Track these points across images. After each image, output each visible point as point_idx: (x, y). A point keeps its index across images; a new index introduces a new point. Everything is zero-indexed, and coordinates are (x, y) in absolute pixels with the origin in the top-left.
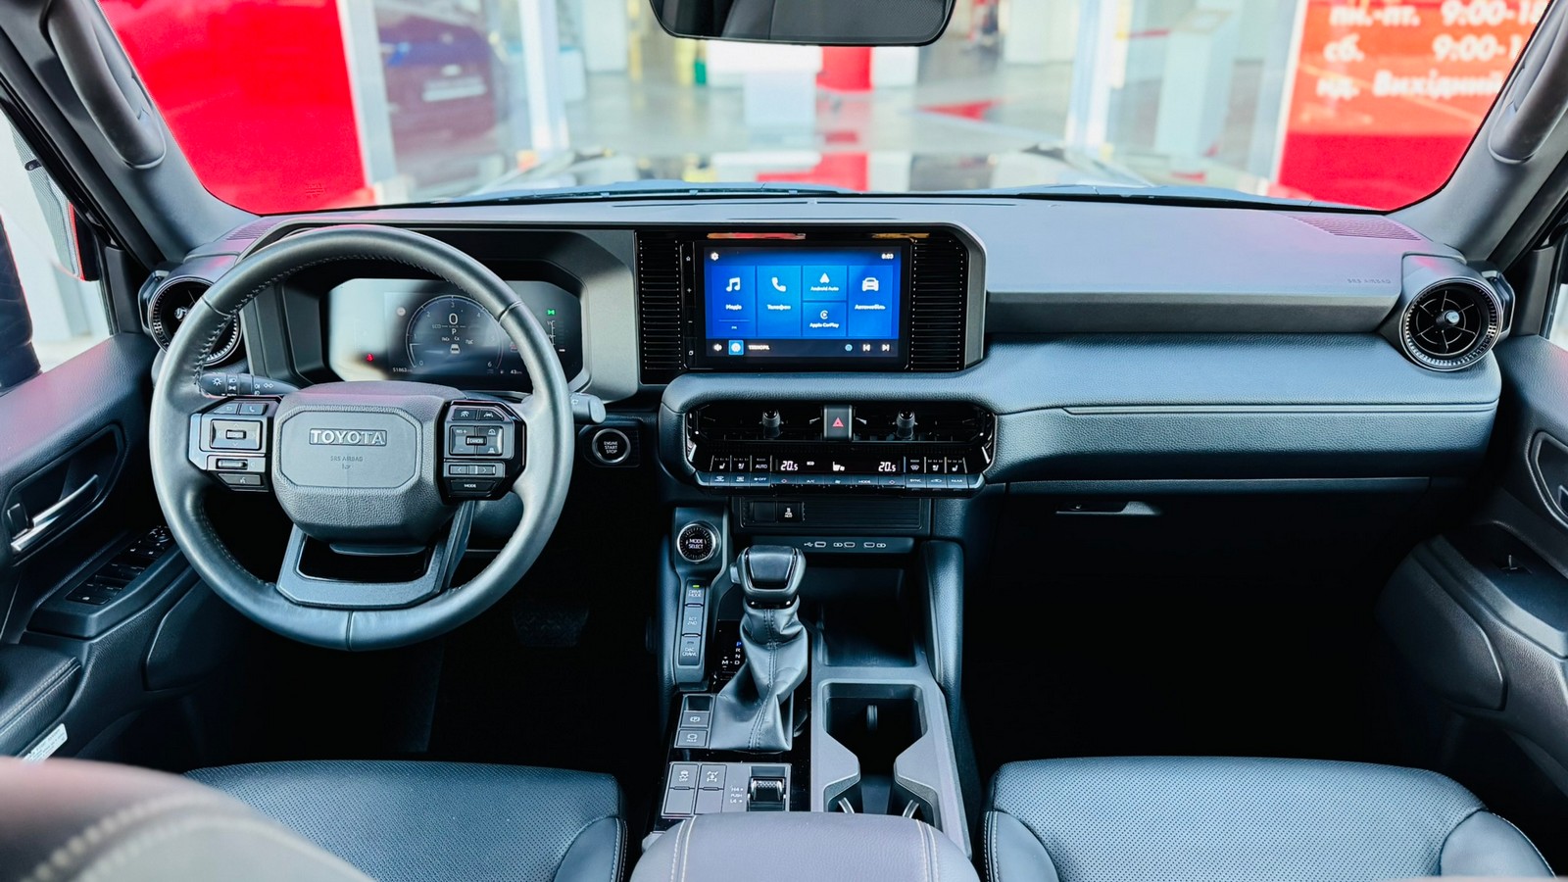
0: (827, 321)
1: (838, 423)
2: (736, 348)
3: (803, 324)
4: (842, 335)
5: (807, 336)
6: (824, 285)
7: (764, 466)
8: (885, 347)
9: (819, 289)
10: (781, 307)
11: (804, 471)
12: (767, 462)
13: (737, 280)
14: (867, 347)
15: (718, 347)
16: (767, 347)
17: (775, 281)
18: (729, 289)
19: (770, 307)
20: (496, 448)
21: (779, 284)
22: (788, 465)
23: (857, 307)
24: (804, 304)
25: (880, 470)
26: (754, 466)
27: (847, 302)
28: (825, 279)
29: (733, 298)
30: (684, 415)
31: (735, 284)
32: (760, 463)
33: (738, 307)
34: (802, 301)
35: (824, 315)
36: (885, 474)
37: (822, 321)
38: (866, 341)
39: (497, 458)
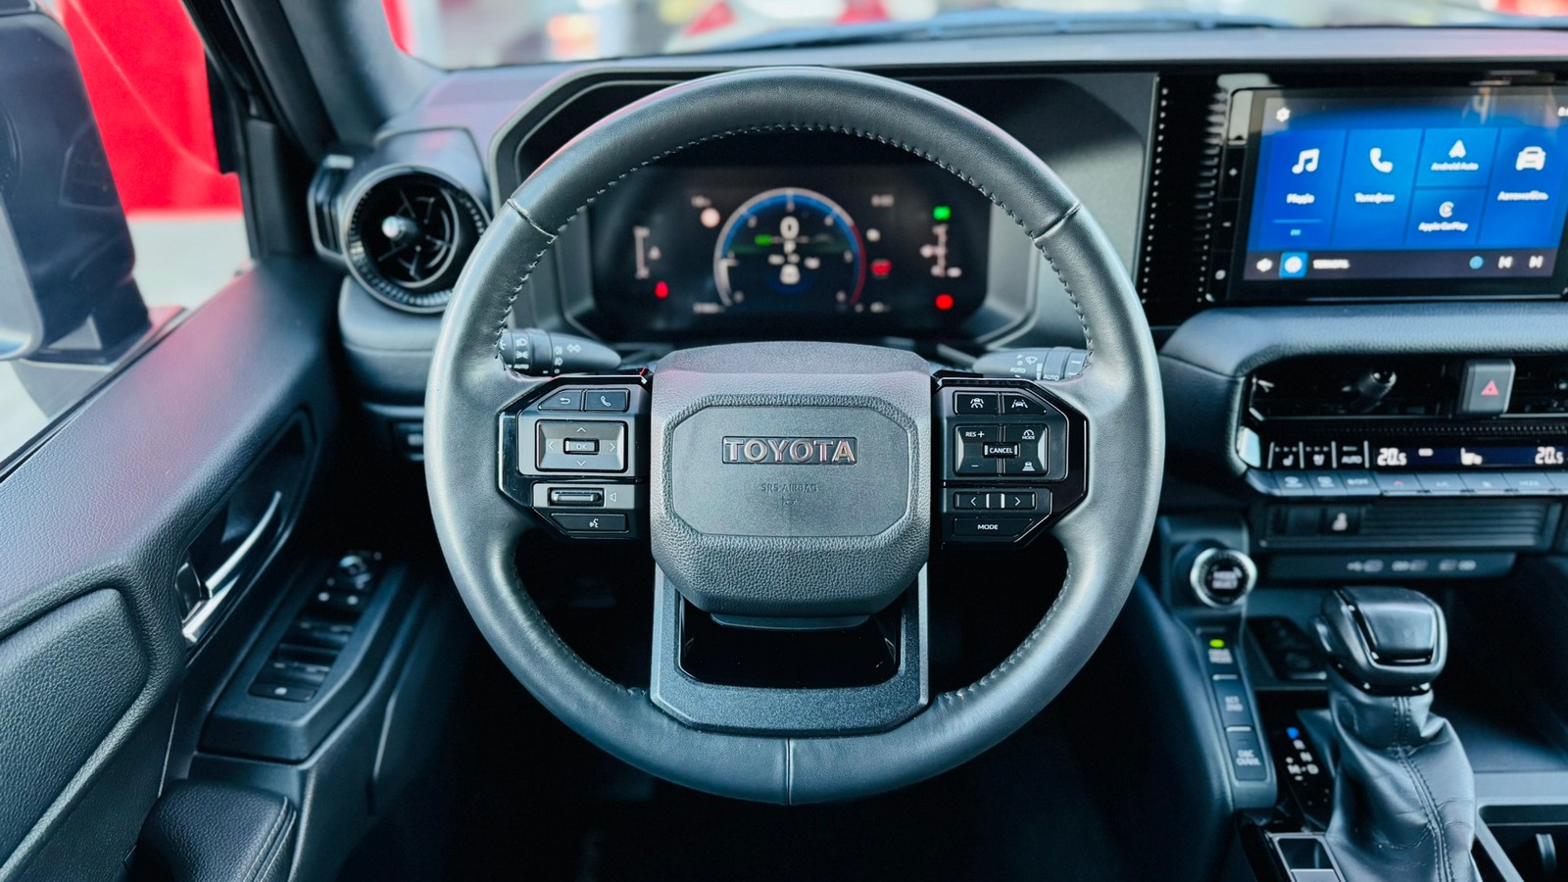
0: (1450, 220)
1: (1491, 389)
2: (1293, 265)
3: (1411, 226)
4: (1471, 243)
5: (1412, 244)
6: (1457, 160)
7: (1356, 459)
8: (1536, 262)
9: (1445, 167)
10: (1379, 198)
11: (1415, 467)
12: (1360, 453)
13: (1314, 154)
14: (1505, 262)
15: (1264, 265)
16: (1343, 264)
17: (1375, 154)
18: (1297, 169)
19: (1360, 198)
20: (1036, 463)
21: (1382, 160)
22: (1390, 456)
23: (1503, 196)
24: (1417, 192)
25: (1538, 461)
26: (1339, 458)
27: (1487, 188)
28: (1458, 150)
29: (1302, 183)
30: (1242, 380)
31: (1308, 161)
32: (1350, 454)
33: (1308, 199)
34: (1415, 188)
35: (1446, 209)
36: (1545, 468)
37: (1441, 220)
38: (1506, 253)
39: (1038, 479)
